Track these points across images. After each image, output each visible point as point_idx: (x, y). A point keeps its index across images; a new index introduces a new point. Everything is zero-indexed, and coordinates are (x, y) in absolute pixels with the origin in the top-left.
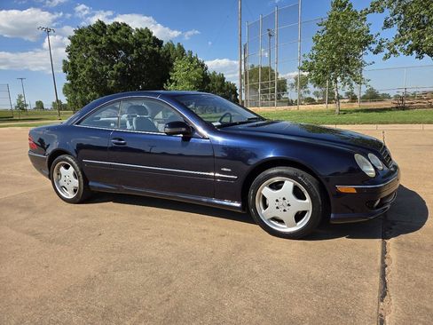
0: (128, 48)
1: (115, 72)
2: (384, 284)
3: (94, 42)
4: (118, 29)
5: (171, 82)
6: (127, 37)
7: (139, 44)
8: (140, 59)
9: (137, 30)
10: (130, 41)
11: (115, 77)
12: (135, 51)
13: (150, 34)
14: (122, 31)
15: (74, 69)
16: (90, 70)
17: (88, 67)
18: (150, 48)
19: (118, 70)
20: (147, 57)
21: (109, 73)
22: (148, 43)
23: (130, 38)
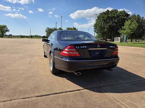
0: (115, 18)
1: (107, 26)
3: (103, 17)
4: (113, 12)
6: (114, 14)
7: (118, 16)
8: (118, 21)
9: (120, 11)
10: (115, 16)
12: (116, 19)
13: (125, 12)
15: (96, 26)
17: (99, 25)
18: (122, 17)
20: (120, 21)
21: (105, 27)
22: (123, 16)
23: (116, 15)
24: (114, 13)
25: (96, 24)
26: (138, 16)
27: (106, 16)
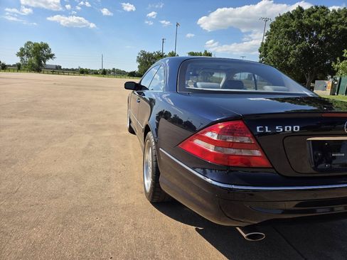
0: (319, 28)
1: (297, 51)
3: (287, 26)
4: (313, 12)
6: (318, 19)
7: (329, 24)
8: (328, 38)
9: (334, 10)
10: (321, 22)
11: (296, 56)
12: (323, 31)
15: (266, 49)
16: (277, 50)
17: (274, 48)
18: (341, 27)
19: (300, 48)
20: (334, 36)
21: (291, 53)
22: (341, 23)
23: (322, 20)
24: (317, 14)
25: (266, 45)
27: (294, 23)
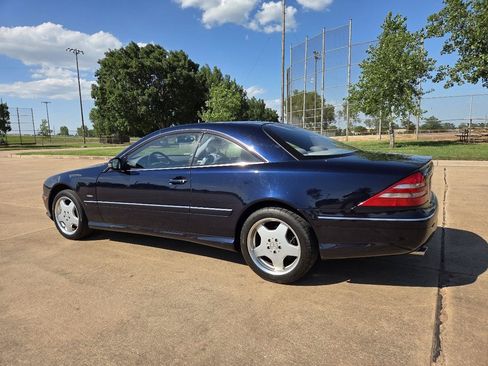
0: (161, 72)
1: (146, 97)
2: (438, 342)
3: (126, 66)
4: (151, 52)
5: (206, 109)
6: (160, 61)
7: (172, 68)
9: (171, 53)
10: (164, 65)
11: (146, 103)
12: (169, 75)
13: (185, 57)
14: (156, 54)
15: (103, 94)
16: (120, 95)
17: (117, 93)
18: (185, 72)
19: (150, 95)
20: (181, 81)
21: (140, 99)
22: (183, 67)
23: (164, 62)
25: (101, 89)
26: (218, 71)
27: (134, 63)
